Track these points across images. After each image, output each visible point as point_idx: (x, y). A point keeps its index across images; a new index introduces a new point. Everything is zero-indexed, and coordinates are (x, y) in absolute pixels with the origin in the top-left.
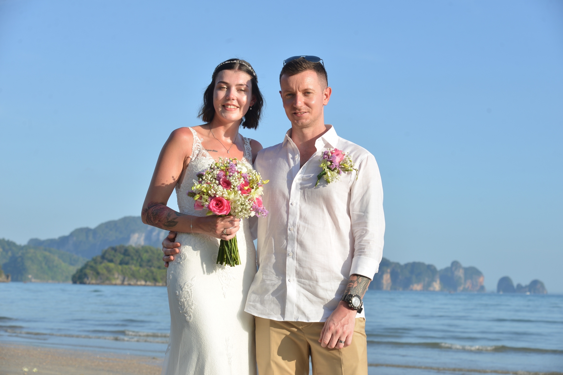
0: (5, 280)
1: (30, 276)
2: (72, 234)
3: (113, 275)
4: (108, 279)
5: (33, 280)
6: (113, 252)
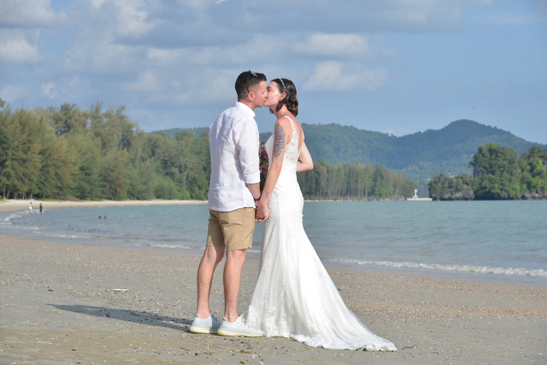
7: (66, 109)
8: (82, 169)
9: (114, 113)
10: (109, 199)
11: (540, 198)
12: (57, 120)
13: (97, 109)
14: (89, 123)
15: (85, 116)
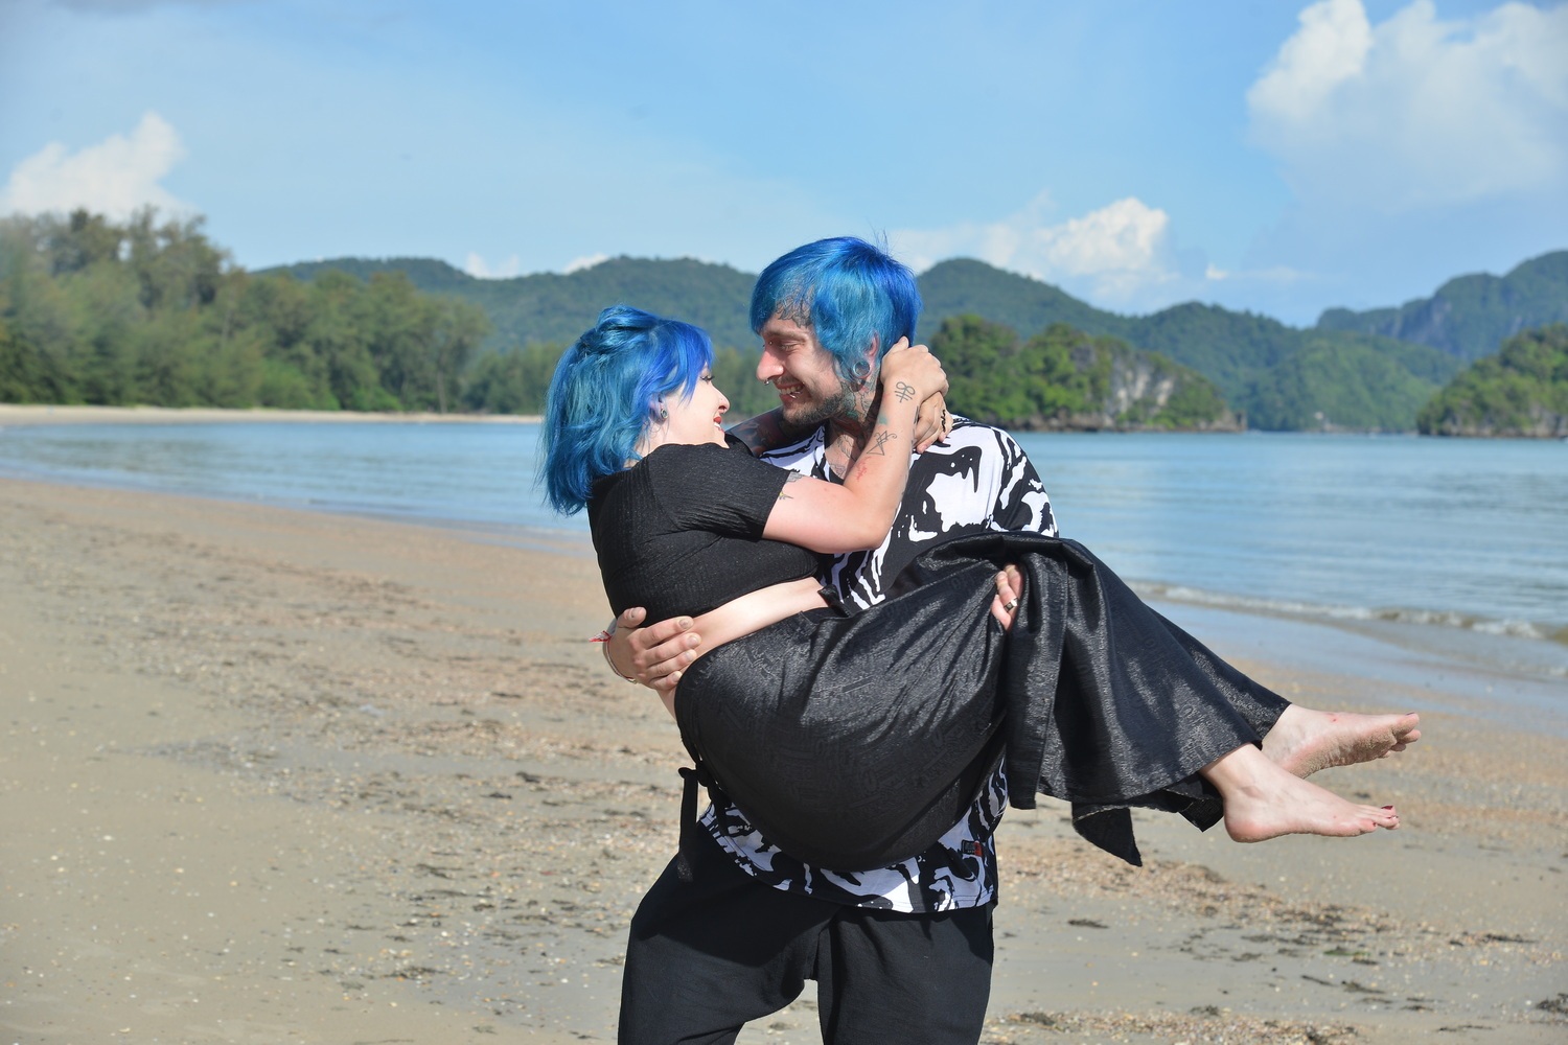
0: (1233, 426)
1: (1319, 416)
2: (1441, 295)
3: (1527, 411)
4: (1512, 423)
5: (1328, 426)
6: (1532, 347)
7: (80, 219)
8: (96, 343)
9: (182, 228)
11: (1061, 429)
12: (55, 240)
13: (146, 221)
14: (125, 250)
15: (118, 234)
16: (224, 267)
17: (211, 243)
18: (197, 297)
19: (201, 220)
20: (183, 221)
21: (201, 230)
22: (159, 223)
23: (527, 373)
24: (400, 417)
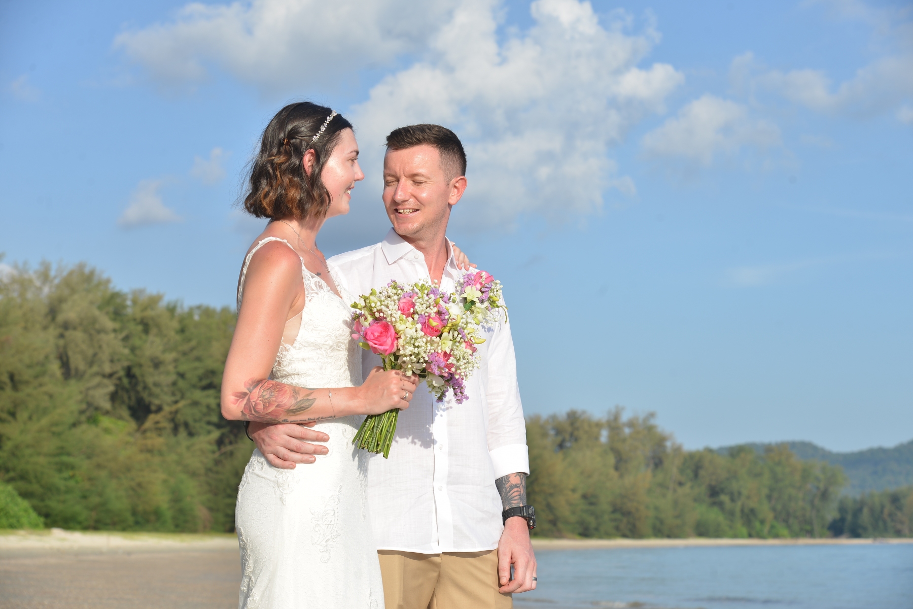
7: (573, 417)
8: (584, 497)
9: (640, 421)
10: (625, 536)
12: (559, 431)
13: (616, 417)
14: (604, 436)
15: (599, 425)
16: (668, 444)
17: (659, 430)
18: (652, 466)
19: (652, 415)
20: (642, 416)
21: (653, 422)
22: (625, 417)
23: (872, 511)
24: (789, 542)
